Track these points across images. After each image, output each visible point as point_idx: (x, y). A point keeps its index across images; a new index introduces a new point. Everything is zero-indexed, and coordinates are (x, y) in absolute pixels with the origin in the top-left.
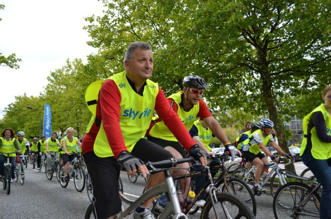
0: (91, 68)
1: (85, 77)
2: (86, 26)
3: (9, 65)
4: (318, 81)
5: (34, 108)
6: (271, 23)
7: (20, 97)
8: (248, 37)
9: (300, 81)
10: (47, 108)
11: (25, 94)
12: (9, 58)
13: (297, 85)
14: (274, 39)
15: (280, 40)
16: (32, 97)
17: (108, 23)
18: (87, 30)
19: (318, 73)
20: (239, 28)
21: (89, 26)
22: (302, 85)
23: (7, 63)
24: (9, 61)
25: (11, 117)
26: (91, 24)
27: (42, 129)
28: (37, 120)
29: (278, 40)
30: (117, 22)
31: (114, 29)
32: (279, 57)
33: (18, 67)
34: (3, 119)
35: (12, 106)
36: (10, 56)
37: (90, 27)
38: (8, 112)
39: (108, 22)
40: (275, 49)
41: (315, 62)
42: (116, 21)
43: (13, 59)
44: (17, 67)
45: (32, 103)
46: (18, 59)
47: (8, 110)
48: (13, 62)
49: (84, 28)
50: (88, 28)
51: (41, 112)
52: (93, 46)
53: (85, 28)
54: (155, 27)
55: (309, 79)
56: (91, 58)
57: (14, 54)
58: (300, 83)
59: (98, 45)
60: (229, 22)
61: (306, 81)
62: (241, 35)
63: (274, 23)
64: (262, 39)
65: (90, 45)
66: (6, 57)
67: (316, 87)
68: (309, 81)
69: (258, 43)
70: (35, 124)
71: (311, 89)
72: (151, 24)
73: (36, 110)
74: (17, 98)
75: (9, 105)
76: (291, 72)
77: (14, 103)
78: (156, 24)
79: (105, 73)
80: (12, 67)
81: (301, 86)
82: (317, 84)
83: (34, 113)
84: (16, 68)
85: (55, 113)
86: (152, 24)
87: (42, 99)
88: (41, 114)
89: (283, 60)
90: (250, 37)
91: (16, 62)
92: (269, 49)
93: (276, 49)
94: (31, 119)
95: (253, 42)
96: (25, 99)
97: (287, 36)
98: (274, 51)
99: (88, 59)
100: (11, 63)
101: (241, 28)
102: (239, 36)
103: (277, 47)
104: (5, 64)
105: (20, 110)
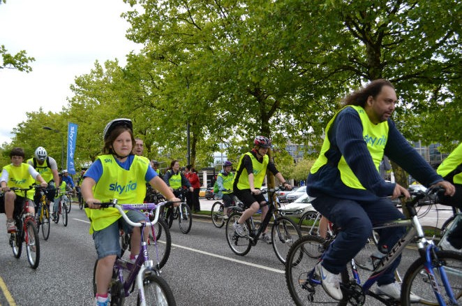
0: (132, 72)
1: (123, 85)
2: (125, 12)
3: (18, 67)
4: (453, 92)
5: (53, 129)
6: (387, 9)
7: (34, 113)
8: (354, 29)
9: (427, 92)
10: (73, 129)
11: (41, 109)
12: (16, 57)
13: (422, 97)
14: (392, 31)
15: (399, 32)
16: (50, 113)
17: (156, 8)
18: (127, 18)
19: (453, 81)
20: (341, 14)
21: (128, 12)
22: (430, 97)
23: (14, 64)
24: (17, 61)
25: (23, 141)
26: (132, 9)
27: (65, 157)
28: (58, 145)
29: (397, 32)
30: (168, 6)
31: (164, 16)
32: (398, 56)
33: (31, 70)
34: (11, 144)
35: (23, 126)
36: (18, 54)
37: (130, 13)
38: (18, 134)
39: (156, 6)
40: (391, 46)
41: (448, 65)
42: (167, 3)
43: (23, 58)
44: (28, 70)
45: (51, 121)
46: (29, 58)
47: (18, 132)
48: (23, 63)
49: (121, 16)
50: (128, 15)
51: (63, 134)
52: (135, 41)
53: (123, 15)
54: (222, 14)
55: (440, 88)
56: (131, 58)
57: (24, 52)
58: (428, 95)
59: (142, 40)
60: (326, 5)
61: (436, 93)
62: (344, 26)
63: (392, 9)
64: (375, 32)
65: (130, 39)
66: (13, 55)
67: (449, 100)
68: (440, 91)
69: (368, 37)
70: (56, 151)
71: (442, 103)
72: (216, 10)
73: (57, 131)
74: (30, 115)
75: (19, 125)
76: (415, 79)
77: (26, 122)
78: (223, 10)
79: (152, 79)
80: (21, 69)
81: (429, 99)
82: (451, 97)
83: (53, 135)
84: (27, 72)
85: (83, 135)
86: (218, 10)
87: (64, 116)
88: (64, 137)
89: (404, 61)
90: (357, 28)
91: (27, 62)
92: (383, 46)
93: (394, 46)
94: (50, 143)
95: (361, 36)
96: (42, 116)
97: (409, 28)
98: (391, 48)
99: (128, 60)
100: (19, 64)
101: (345, 15)
102: (341, 26)
103: (395, 43)
104: (12, 66)
105: (35, 131)
